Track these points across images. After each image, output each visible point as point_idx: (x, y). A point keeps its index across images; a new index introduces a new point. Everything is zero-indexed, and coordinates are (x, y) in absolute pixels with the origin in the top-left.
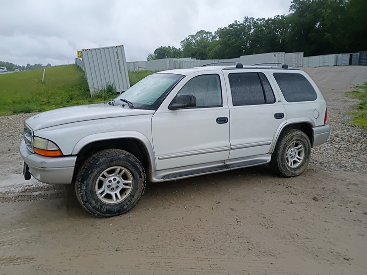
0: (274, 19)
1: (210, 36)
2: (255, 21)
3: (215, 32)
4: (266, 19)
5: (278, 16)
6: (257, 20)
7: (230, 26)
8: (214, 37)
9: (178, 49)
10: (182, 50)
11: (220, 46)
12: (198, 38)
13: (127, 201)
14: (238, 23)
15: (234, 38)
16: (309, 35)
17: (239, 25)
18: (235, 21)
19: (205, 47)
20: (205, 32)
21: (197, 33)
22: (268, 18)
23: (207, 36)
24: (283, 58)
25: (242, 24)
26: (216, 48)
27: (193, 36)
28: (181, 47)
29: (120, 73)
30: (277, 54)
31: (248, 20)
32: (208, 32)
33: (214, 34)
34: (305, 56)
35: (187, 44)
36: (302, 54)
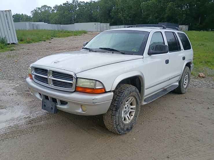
0: (90, 3)
1: (50, 9)
2: (79, 3)
3: (54, 7)
4: (85, 2)
5: (92, 1)
6: (80, 2)
7: (64, 4)
8: (53, 10)
9: (29, 16)
10: (31, 17)
11: (59, 16)
12: (43, 10)
13: (134, 120)
14: (69, 3)
15: (67, 12)
16: (110, 14)
17: (70, 4)
18: (67, 2)
19: (48, 16)
20: (47, 7)
21: (42, 6)
22: (87, 2)
23: (49, 9)
24: (99, 26)
25: (71, 4)
26: (56, 17)
27: (39, 8)
28: (31, 15)
29: (10, 30)
30: (96, 23)
31: (75, 2)
32: (49, 7)
33: (53, 9)
34: (110, 25)
35: (35, 13)
36: (109, 24)
